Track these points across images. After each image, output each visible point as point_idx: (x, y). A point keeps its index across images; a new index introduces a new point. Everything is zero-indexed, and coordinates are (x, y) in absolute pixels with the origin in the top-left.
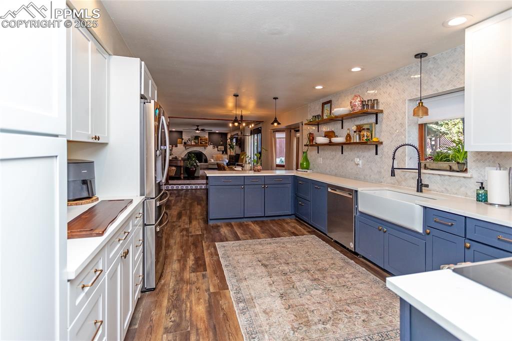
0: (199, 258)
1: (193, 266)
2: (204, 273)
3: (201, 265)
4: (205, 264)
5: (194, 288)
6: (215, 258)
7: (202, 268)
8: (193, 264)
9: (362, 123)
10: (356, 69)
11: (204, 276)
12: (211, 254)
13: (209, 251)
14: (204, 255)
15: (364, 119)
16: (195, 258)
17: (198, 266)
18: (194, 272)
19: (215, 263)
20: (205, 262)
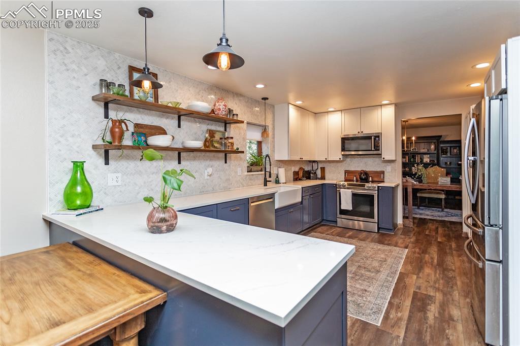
0: (420, 311)
1: (430, 302)
2: (417, 291)
3: (419, 300)
4: (413, 298)
5: (432, 283)
6: (396, 301)
7: (419, 296)
8: (429, 304)
9: (215, 129)
10: (260, 86)
11: (419, 288)
12: (398, 307)
13: (399, 315)
14: (410, 312)
15: (212, 125)
16: (426, 313)
17: (423, 301)
18: (430, 296)
19: (399, 295)
20: (412, 302)
